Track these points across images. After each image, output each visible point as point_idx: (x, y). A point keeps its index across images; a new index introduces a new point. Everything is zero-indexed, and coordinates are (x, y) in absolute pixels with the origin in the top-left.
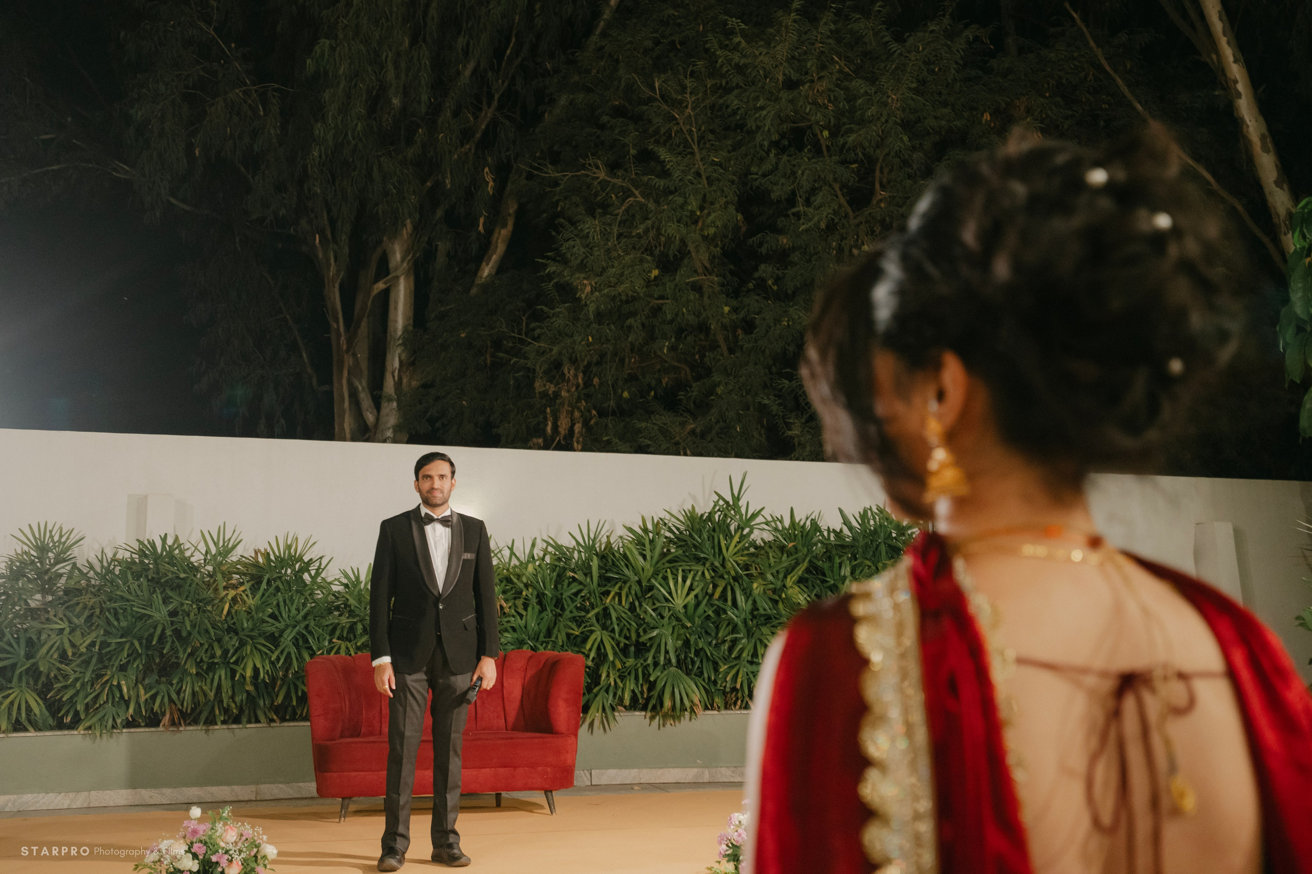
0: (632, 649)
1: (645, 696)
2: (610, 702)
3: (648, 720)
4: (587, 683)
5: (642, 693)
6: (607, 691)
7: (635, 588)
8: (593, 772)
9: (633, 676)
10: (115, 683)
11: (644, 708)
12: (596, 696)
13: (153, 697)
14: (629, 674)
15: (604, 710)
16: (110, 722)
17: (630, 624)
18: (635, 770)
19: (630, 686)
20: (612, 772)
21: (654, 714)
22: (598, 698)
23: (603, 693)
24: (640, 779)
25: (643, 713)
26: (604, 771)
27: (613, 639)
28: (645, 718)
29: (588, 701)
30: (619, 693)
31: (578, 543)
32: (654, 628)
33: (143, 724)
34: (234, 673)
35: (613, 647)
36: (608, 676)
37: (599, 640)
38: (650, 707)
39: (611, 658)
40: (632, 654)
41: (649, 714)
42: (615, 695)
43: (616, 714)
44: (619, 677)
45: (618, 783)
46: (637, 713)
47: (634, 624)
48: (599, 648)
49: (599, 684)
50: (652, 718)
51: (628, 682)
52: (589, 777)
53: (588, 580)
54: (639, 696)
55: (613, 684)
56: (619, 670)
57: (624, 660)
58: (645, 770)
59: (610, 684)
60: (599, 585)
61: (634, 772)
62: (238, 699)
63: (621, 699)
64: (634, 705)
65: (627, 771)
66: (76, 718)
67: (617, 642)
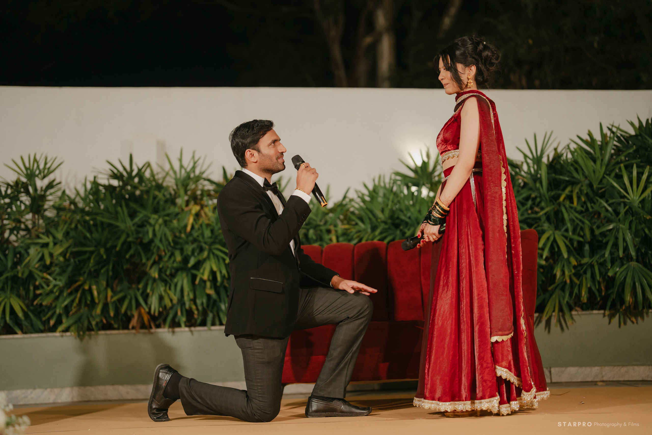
0: (587, 247)
1: (603, 294)
2: (566, 299)
3: (607, 319)
4: (542, 281)
5: (600, 291)
6: (563, 289)
7: (586, 189)
8: (553, 370)
9: (589, 275)
10: (86, 287)
11: (603, 307)
12: (551, 295)
13: (121, 301)
14: (585, 272)
15: (560, 308)
16: (86, 323)
17: (583, 223)
18: (596, 368)
20: (572, 370)
21: (613, 312)
22: (554, 296)
23: (558, 292)
24: (603, 377)
25: (602, 312)
26: (564, 369)
27: (566, 238)
28: (604, 316)
29: (544, 300)
30: (576, 290)
31: (526, 156)
32: (609, 221)
33: (116, 326)
34: (194, 277)
35: (567, 246)
36: (563, 273)
37: (552, 239)
38: (609, 304)
39: (566, 256)
40: (587, 252)
41: (607, 313)
42: (571, 294)
43: (574, 313)
44: (575, 274)
45: (579, 380)
46: (595, 312)
47: (587, 222)
48: (552, 247)
49: (554, 283)
50: (611, 316)
51: (584, 280)
52: (549, 375)
53: (538, 185)
54: (597, 294)
55: (568, 281)
56: (575, 267)
57: (579, 258)
58: (607, 368)
59: (565, 282)
60: (548, 190)
62: (199, 302)
63: (579, 296)
64: (592, 304)
65: (588, 369)
66: (59, 322)
67: (571, 240)
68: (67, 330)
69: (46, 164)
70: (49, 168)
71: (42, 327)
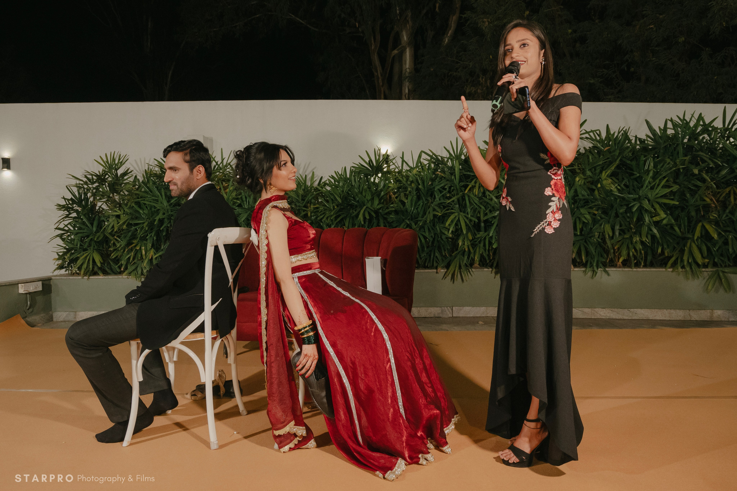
1: (491, 258)
2: (465, 262)
3: (493, 274)
5: (489, 255)
6: (463, 255)
8: (454, 308)
9: (482, 245)
10: (138, 248)
11: (491, 266)
12: (455, 257)
14: (480, 242)
15: (460, 267)
16: (140, 272)
17: (481, 208)
18: (484, 308)
19: (479, 251)
20: (467, 309)
22: (456, 259)
23: (460, 255)
24: (487, 314)
25: (490, 270)
26: (461, 308)
27: (467, 218)
28: (491, 273)
29: (450, 261)
30: (471, 256)
31: (449, 153)
35: (467, 225)
36: (463, 244)
37: (457, 218)
38: (495, 265)
39: (465, 232)
40: (483, 229)
41: (493, 271)
42: (468, 258)
43: (470, 269)
44: (472, 245)
45: (471, 316)
46: (486, 269)
47: (483, 207)
48: (456, 225)
49: (457, 250)
50: (496, 273)
52: (451, 311)
53: (453, 177)
54: (487, 258)
55: (467, 249)
56: (471, 240)
57: (475, 233)
58: (491, 308)
60: (459, 182)
61: (483, 309)
63: (473, 260)
64: (483, 263)
65: (478, 308)
66: (126, 268)
67: (471, 221)
68: (130, 274)
69: (119, 159)
70: (121, 162)
71: (118, 270)
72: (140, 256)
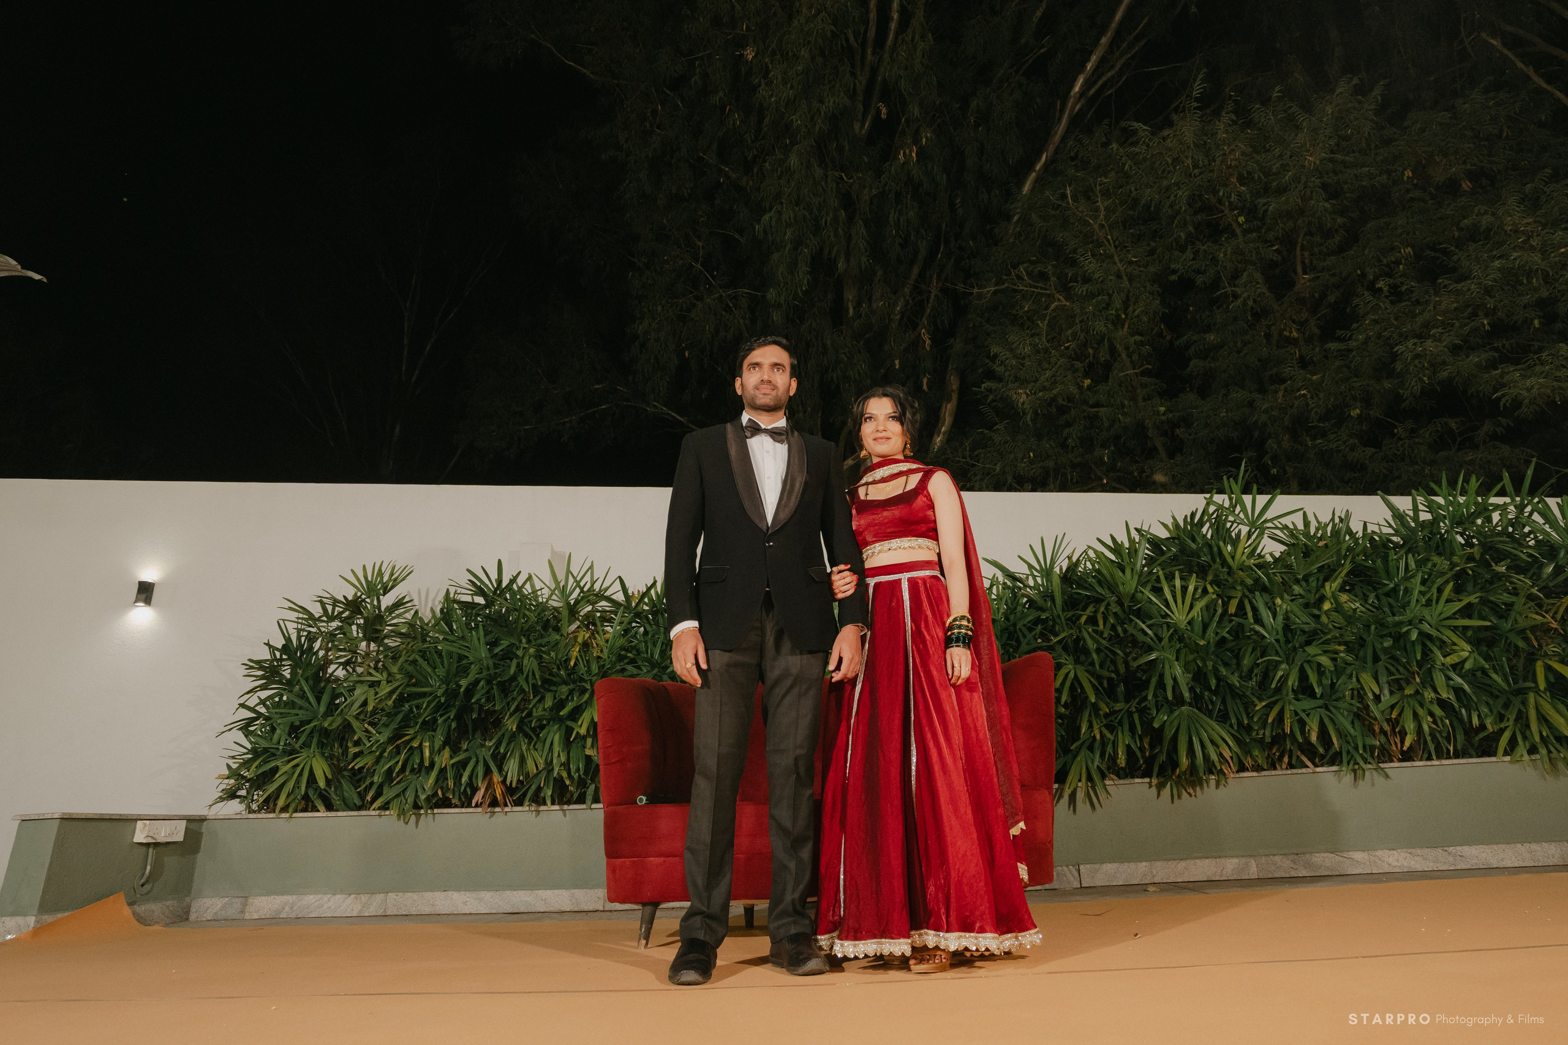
0: (1121, 688)
1: (1147, 754)
2: (1096, 764)
3: (1154, 790)
4: (1062, 736)
5: (1142, 749)
6: (1091, 748)
7: (1115, 608)
8: (1082, 867)
9: (1126, 726)
10: (415, 744)
11: (1147, 774)
12: (1075, 756)
13: (463, 764)
14: (1120, 723)
15: (1089, 776)
16: (412, 799)
17: (1115, 653)
18: (1144, 864)
19: (1124, 742)
20: (1110, 868)
21: (1162, 780)
22: (1079, 759)
23: (1084, 752)
24: (1154, 876)
25: (1147, 780)
26: (1097, 866)
27: (1092, 674)
28: (1150, 786)
29: (1065, 764)
30: (1109, 749)
31: (1030, 567)
32: (1150, 649)
33: (455, 801)
34: (569, 730)
35: (1093, 686)
36: (1091, 726)
37: (1072, 675)
38: (1156, 769)
39: (1093, 700)
40: (1121, 697)
41: (1155, 781)
42: (1102, 756)
43: (1107, 782)
44: (1107, 726)
45: (1121, 883)
46: (1137, 780)
47: (1119, 652)
48: (1072, 688)
49: (1079, 739)
50: (1160, 787)
51: (1120, 734)
52: (1076, 874)
53: (1050, 604)
54: (1139, 754)
55: (1098, 737)
56: (1106, 716)
57: (1112, 704)
58: (1159, 864)
59: (1094, 737)
60: (1063, 610)
61: (1143, 866)
62: (573, 767)
63: (1114, 758)
64: (1131, 771)
65: (1133, 865)
66: (379, 794)
67: (1099, 678)
68: (385, 807)
71: (358, 802)
72: (418, 761)
